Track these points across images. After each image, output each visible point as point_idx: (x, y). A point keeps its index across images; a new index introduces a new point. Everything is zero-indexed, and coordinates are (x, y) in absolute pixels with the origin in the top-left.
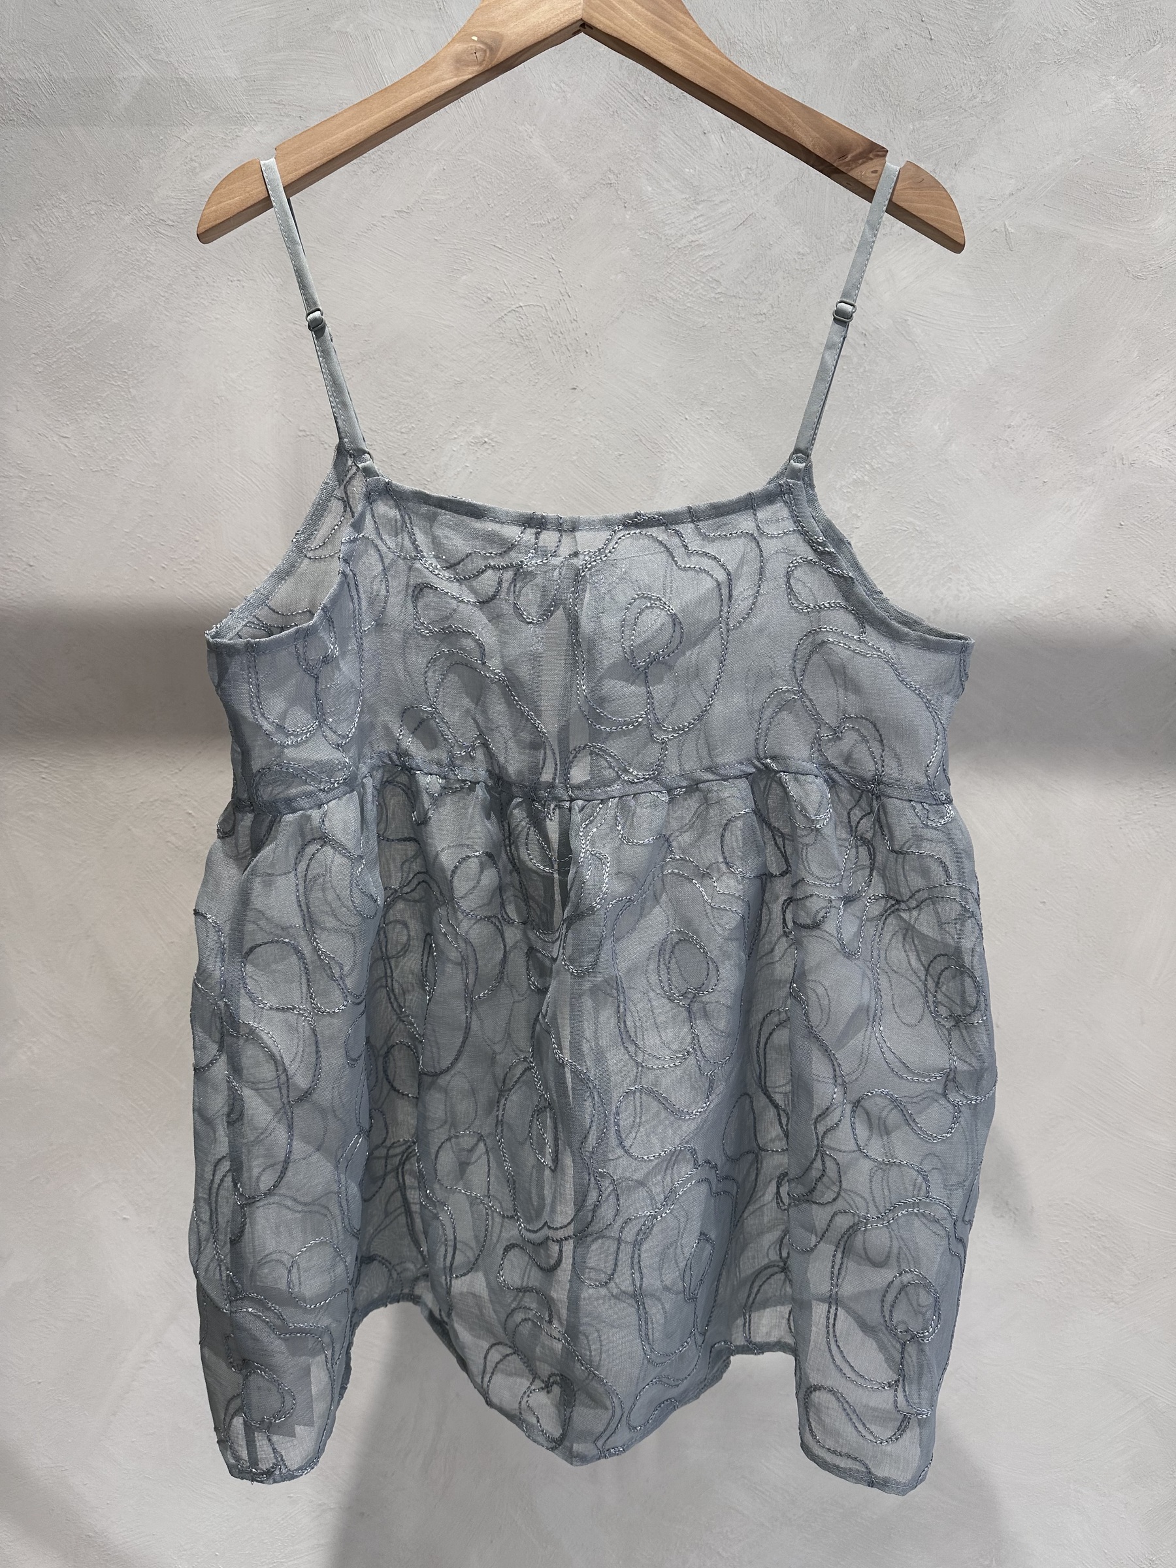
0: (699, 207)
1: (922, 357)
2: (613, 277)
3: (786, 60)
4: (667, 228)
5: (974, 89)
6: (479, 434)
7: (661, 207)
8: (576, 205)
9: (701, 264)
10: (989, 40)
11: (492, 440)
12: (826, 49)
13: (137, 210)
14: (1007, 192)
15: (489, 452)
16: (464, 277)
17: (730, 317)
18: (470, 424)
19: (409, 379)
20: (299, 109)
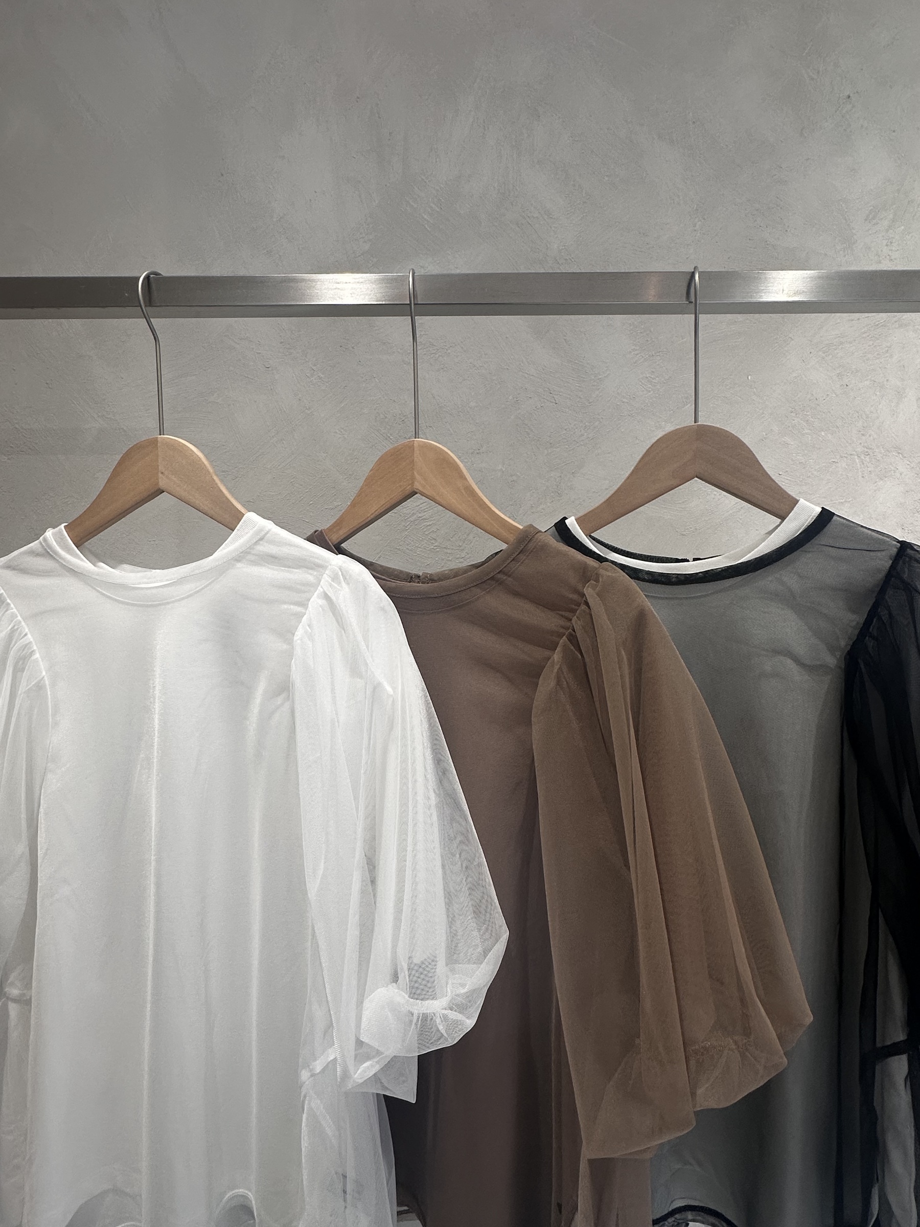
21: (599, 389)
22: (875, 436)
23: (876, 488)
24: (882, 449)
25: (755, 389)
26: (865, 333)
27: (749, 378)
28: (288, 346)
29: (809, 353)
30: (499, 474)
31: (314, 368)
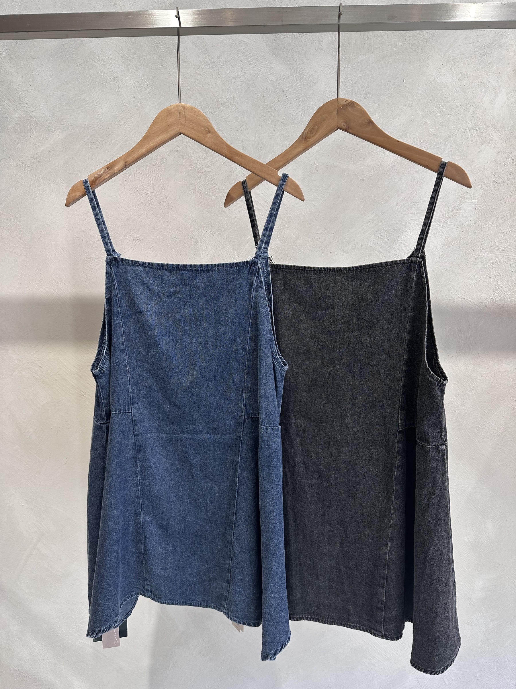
0: (208, 158)
1: (287, 209)
2: (179, 183)
3: (237, 107)
4: (197, 165)
5: (302, 115)
6: (136, 236)
7: (195, 158)
8: (166, 158)
9: (210, 178)
10: (307, 98)
11: (140, 238)
12: (251, 102)
13: (17, 162)
14: (315, 151)
15: (139, 243)
16: (129, 183)
17: (220, 196)
18: (133, 233)
19: (111, 218)
20: (71, 126)
21: (313, 89)
22: (480, 117)
23: (479, 150)
24: (484, 126)
25: (408, 89)
26: (475, 52)
27: (404, 81)
28: (127, 64)
29: (441, 65)
30: (253, 143)
31: (143, 78)
